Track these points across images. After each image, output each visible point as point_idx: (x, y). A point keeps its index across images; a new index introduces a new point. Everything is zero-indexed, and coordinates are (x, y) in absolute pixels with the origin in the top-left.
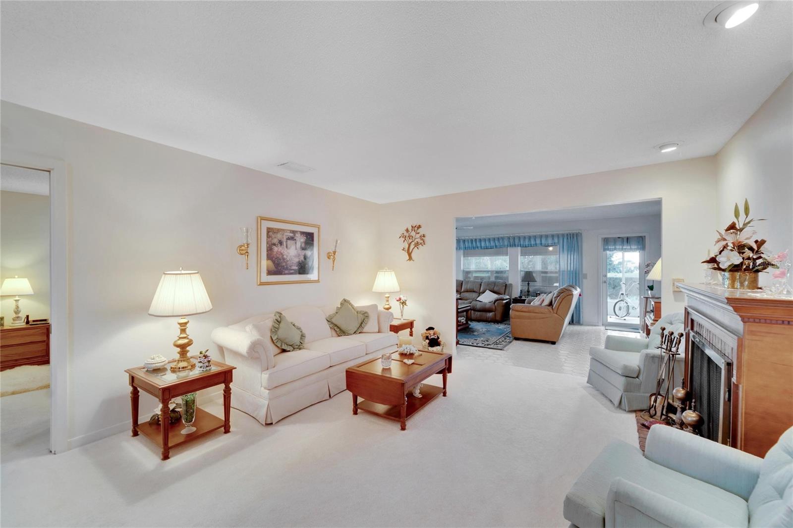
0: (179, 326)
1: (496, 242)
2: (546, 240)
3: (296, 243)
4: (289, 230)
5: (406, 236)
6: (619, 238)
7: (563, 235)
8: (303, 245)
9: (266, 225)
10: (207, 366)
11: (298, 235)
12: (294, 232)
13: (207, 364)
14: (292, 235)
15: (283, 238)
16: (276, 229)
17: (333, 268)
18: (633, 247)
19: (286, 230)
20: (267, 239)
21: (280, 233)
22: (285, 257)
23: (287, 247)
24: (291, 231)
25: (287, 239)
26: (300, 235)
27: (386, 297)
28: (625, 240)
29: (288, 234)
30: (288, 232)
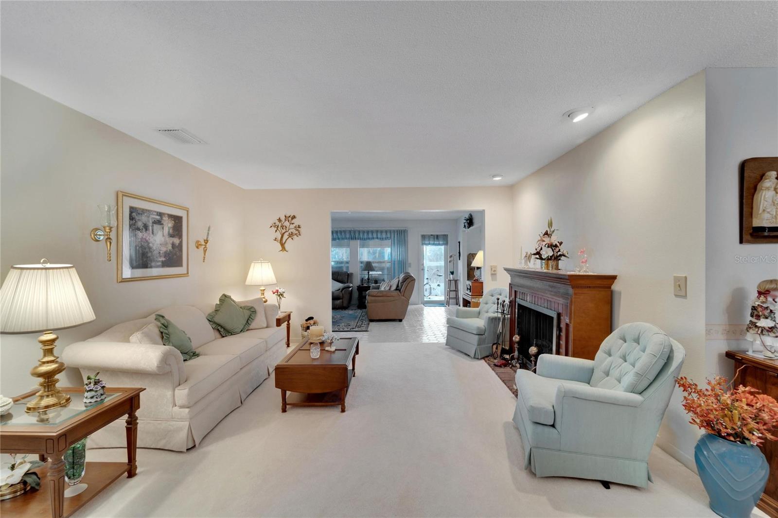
0: (41, 345)
1: (339, 234)
2: (381, 235)
3: (163, 228)
4: (156, 212)
5: (279, 225)
6: (432, 235)
7: (394, 231)
8: (171, 231)
9: (129, 203)
10: (102, 395)
11: (165, 218)
12: (161, 214)
13: (101, 392)
14: (158, 217)
15: (149, 221)
16: (140, 209)
17: (204, 260)
18: (441, 243)
19: (151, 211)
20: (130, 222)
21: (145, 214)
22: (151, 245)
23: (153, 233)
24: (157, 212)
25: (153, 223)
26: (167, 218)
27: (261, 290)
28: (436, 237)
29: (154, 216)
30: (154, 213)
